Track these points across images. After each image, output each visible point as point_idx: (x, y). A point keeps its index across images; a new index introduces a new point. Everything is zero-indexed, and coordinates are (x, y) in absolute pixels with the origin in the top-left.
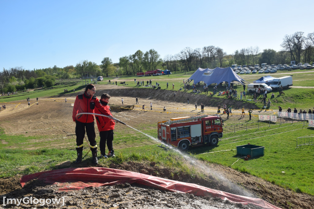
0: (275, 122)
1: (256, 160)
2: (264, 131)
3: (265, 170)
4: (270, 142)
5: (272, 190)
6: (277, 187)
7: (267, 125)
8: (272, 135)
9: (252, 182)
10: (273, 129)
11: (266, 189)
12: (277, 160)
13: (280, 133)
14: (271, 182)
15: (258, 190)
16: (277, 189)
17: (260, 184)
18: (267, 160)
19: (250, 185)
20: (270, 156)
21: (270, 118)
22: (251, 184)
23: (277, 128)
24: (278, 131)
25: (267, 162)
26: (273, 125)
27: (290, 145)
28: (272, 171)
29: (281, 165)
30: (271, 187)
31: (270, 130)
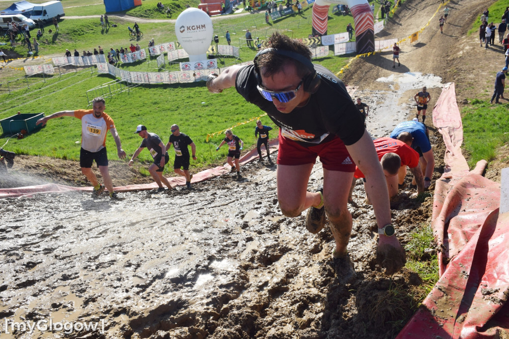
0: (52, 73)
1: (35, 135)
2: (39, 90)
3: (52, 145)
4: (51, 105)
5: (64, 168)
6: (72, 162)
7: (41, 81)
8: (52, 94)
9: (33, 165)
10: (51, 86)
11: (57, 169)
12: (66, 128)
13: (63, 90)
14: (61, 157)
15: (44, 173)
16: (71, 165)
17: (47, 164)
18: (52, 132)
19: (33, 169)
20: (56, 124)
21: (43, 68)
22: (33, 167)
23: (56, 83)
24: (59, 87)
25: (54, 133)
26: (49, 79)
27: (80, 103)
28: (62, 145)
29: (73, 133)
30: (62, 165)
31: (47, 87)
